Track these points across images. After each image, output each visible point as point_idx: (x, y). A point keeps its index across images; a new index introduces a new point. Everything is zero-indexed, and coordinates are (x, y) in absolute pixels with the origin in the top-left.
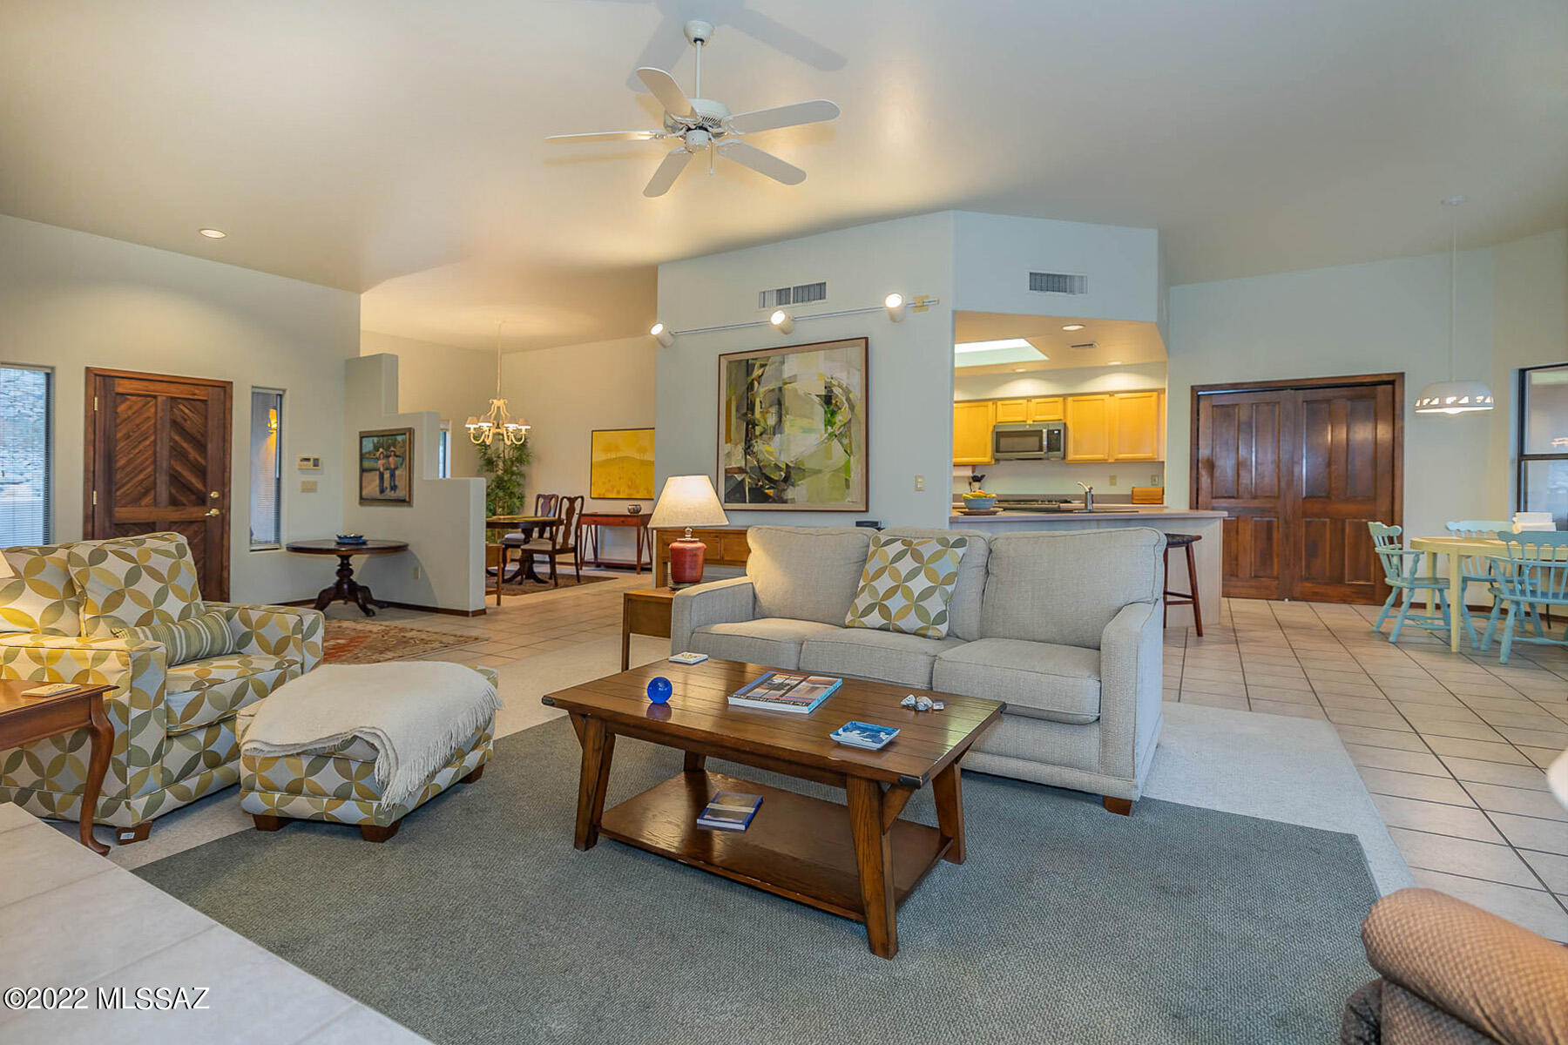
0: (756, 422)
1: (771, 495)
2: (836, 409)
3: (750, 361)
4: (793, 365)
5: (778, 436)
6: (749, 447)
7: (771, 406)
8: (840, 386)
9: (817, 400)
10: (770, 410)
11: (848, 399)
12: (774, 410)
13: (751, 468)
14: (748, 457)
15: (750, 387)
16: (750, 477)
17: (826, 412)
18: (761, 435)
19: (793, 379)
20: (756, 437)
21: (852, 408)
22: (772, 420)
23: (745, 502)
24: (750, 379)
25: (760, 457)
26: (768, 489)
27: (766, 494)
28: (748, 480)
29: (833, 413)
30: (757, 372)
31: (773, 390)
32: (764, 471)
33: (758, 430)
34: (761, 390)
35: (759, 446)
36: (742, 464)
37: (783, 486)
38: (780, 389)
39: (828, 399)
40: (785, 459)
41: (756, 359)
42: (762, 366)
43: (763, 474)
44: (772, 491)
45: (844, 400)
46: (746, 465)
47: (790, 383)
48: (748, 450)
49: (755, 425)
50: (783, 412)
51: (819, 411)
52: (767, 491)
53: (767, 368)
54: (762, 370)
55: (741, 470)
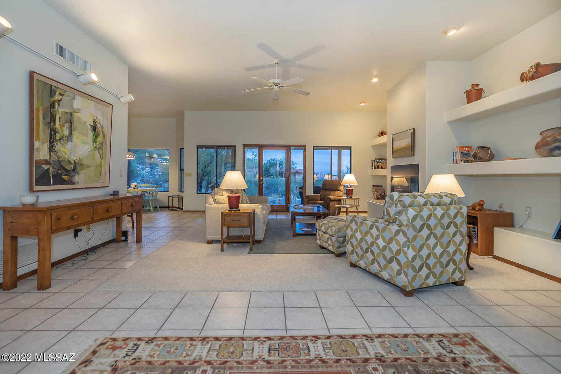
0: (57, 131)
1: (66, 179)
2: (98, 135)
3: (53, 87)
4: (78, 103)
5: (70, 143)
6: (52, 147)
7: (66, 122)
8: (100, 124)
9: (90, 127)
10: (65, 125)
11: (102, 131)
12: (67, 125)
13: (53, 161)
14: (52, 153)
15: (52, 105)
16: (53, 167)
17: (93, 135)
18: (60, 140)
19: (78, 111)
20: (57, 141)
21: (104, 136)
22: (66, 132)
23: (49, 184)
24: (52, 101)
25: (59, 154)
26: (64, 176)
27: (63, 178)
28: (51, 169)
29: (96, 137)
30: (57, 97)
31: (67, 113)
32: (62, 164)
33: (58, 136)
34: (60, 110)
35: (58, 147)
36: (48, 158)
37: (73, 174)
38: (71, 114)
39: (94, 128)
40: (74, 157)
41: (58, 88)
42: (61, 94)
43: (61, 166)
44: (67, 177)
45: (101, 131)
46: (50, 159)
47: (77, 113)
48: (51, 148)
49: (56, 132)
50: (73, 129)
51: (91, 133)
52: (63, 177)
53: (64, 97)
54: (61, 97)
55: (47, 162)
